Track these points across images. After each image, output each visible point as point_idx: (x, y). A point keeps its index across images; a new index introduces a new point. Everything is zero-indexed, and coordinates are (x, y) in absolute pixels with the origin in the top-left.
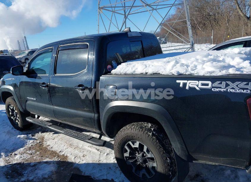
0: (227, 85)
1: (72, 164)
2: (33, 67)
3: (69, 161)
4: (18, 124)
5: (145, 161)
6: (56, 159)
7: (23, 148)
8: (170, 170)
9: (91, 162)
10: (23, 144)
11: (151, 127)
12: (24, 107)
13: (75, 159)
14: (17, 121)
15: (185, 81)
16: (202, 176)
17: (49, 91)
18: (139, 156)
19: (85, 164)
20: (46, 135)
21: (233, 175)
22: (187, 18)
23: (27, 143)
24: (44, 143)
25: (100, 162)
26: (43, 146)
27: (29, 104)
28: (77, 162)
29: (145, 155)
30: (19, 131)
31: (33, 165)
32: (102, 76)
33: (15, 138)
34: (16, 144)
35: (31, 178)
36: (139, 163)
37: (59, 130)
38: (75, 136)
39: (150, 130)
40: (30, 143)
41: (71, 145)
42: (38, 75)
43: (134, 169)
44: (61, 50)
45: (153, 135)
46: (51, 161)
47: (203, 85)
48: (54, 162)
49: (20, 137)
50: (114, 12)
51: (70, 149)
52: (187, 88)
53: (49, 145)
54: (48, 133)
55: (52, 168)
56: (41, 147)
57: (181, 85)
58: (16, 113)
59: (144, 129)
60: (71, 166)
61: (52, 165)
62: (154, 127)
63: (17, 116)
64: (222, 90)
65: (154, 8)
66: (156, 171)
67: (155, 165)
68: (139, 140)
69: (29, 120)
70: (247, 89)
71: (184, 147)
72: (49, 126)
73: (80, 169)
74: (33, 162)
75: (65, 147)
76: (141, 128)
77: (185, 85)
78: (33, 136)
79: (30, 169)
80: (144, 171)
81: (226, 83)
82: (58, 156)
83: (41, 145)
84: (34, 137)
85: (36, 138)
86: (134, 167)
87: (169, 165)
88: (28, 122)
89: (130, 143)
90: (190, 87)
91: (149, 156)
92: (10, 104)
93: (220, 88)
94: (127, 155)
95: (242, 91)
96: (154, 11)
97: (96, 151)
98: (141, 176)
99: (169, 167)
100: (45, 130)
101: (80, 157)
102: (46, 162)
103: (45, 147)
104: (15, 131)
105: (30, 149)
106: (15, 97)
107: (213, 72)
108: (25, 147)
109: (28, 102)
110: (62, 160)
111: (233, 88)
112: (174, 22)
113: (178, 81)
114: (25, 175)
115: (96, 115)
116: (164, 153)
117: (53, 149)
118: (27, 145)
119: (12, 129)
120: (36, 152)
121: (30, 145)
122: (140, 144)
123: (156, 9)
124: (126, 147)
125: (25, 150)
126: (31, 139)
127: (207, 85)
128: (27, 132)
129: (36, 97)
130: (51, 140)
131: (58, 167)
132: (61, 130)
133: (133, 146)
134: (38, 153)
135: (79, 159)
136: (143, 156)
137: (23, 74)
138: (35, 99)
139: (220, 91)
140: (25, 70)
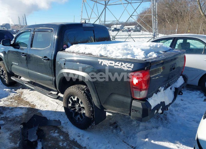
0: (122, 65)
1: (37, 110)
2: (18, 41)
3: (36, 108)
4: (5, 81)
5: (80, 110)
6: (28, 106)
7: (7, 98)
8: (92, 115)
9: (50, 110)
10: (7, 95)
11: (85, 88)
12: (10, 70)
13: (41, 107)
14: (5, 79)
15: (102, 60)
16: (117, 123)
17: (26, 59)
18: (77, 106)
19: (46, 111)
20: (25, 91)
21: (137, 125)
22: (152, 13)
23: (10, 94)
24: (22, 96)
25: (57, 111)
26: (21, 97)
27: (13, 67)
28: (41, 109)
29: (80, 106)
30: (6, 86)
31: (11, 108)
32: (59, 52)
33: (2, 91)
34: (2, 95)
35: (7, 116)
36: (77, 111)
37: (32, 87)
38: (40, 91)
39: (83, 90)
40: (12, 95)
41: (40, 99)
42: (21, 47)
43: (74, 114)
44: (36, 31)
45: (85, 92)
46: (24, 107)
47: (111, 63)
48: (25, 108)
49: (5, 90)
50: (96, 2)
51: (38, 101)
52: (102, 64)
53: (25, 98)
54: (26, 90)
55: (24, 111)
56: (19, 98)
57: (100, 63)
58: (4, 73)
59: (80, 89)
60: (37, 111)
61: (24, 109)
62: (87, 88)
63: (5, 76)
64: (119, 67)
65: (129, 2)
66: (85, 116)
67: (84, 112)
68: (77, 96)
69: (13, 78)
70: (130, 68)
71: (99, 100)
72: (25, 84)
73: (42, 113)
74: (11, 106)
75: (36, 100)
76: (79, 88)
77: (102, 62)
78: (15, 90)
79: (8, 110)
80: (79, 116)
81: (122, 63)
82: (30, 105)
83: (19, 97)
84: (16, 92)
85: (17, 92)
86: (74, 113)
87: (91, 112)
88: (12, 80)
89: (72, 97)
90: (104, 64)
91: (82, 106)
92: (1, 66)
93: (118, 66)
94: (70, 105)
95: (128, 69)
96: (129, 4)
97: (56, 104)
98: (77, 119)
99: (91, 113)
100: (24, 87)
101: (44, 106)
102: (20, 108)
103: (22, 99)
104: (3, 86)
105: (11, 98)
106: (4, 61)
107: (119, 56)
108: (8, 97)
109: (13, 66)
110: (31, 107)
111: (124, 67)
112: (144, 16)
113: (99, 60)
114: (4, 114)
115: (54, 78)
116: (89, 104)
117: (27, 100)
118: (10, 96)
119: (1, 84)
120: (15, 101)
121: (12, 96)
122: (77, 98)
123: (131, 3)
124: (70, 100)
125: (8, 99)
126: (14, 92)
127: (112, 64)
128: (12, 88)
129: (18, 63)
130: (28, 94)
131: (28, 111)
132: (33, 87)
133: (74, 100)
134: (16, 101)
135: (43, 108)
136: (79, 106)
137: (11, 45)
138: (17, 64)
139: (118, 68)
140: (12, 42)
